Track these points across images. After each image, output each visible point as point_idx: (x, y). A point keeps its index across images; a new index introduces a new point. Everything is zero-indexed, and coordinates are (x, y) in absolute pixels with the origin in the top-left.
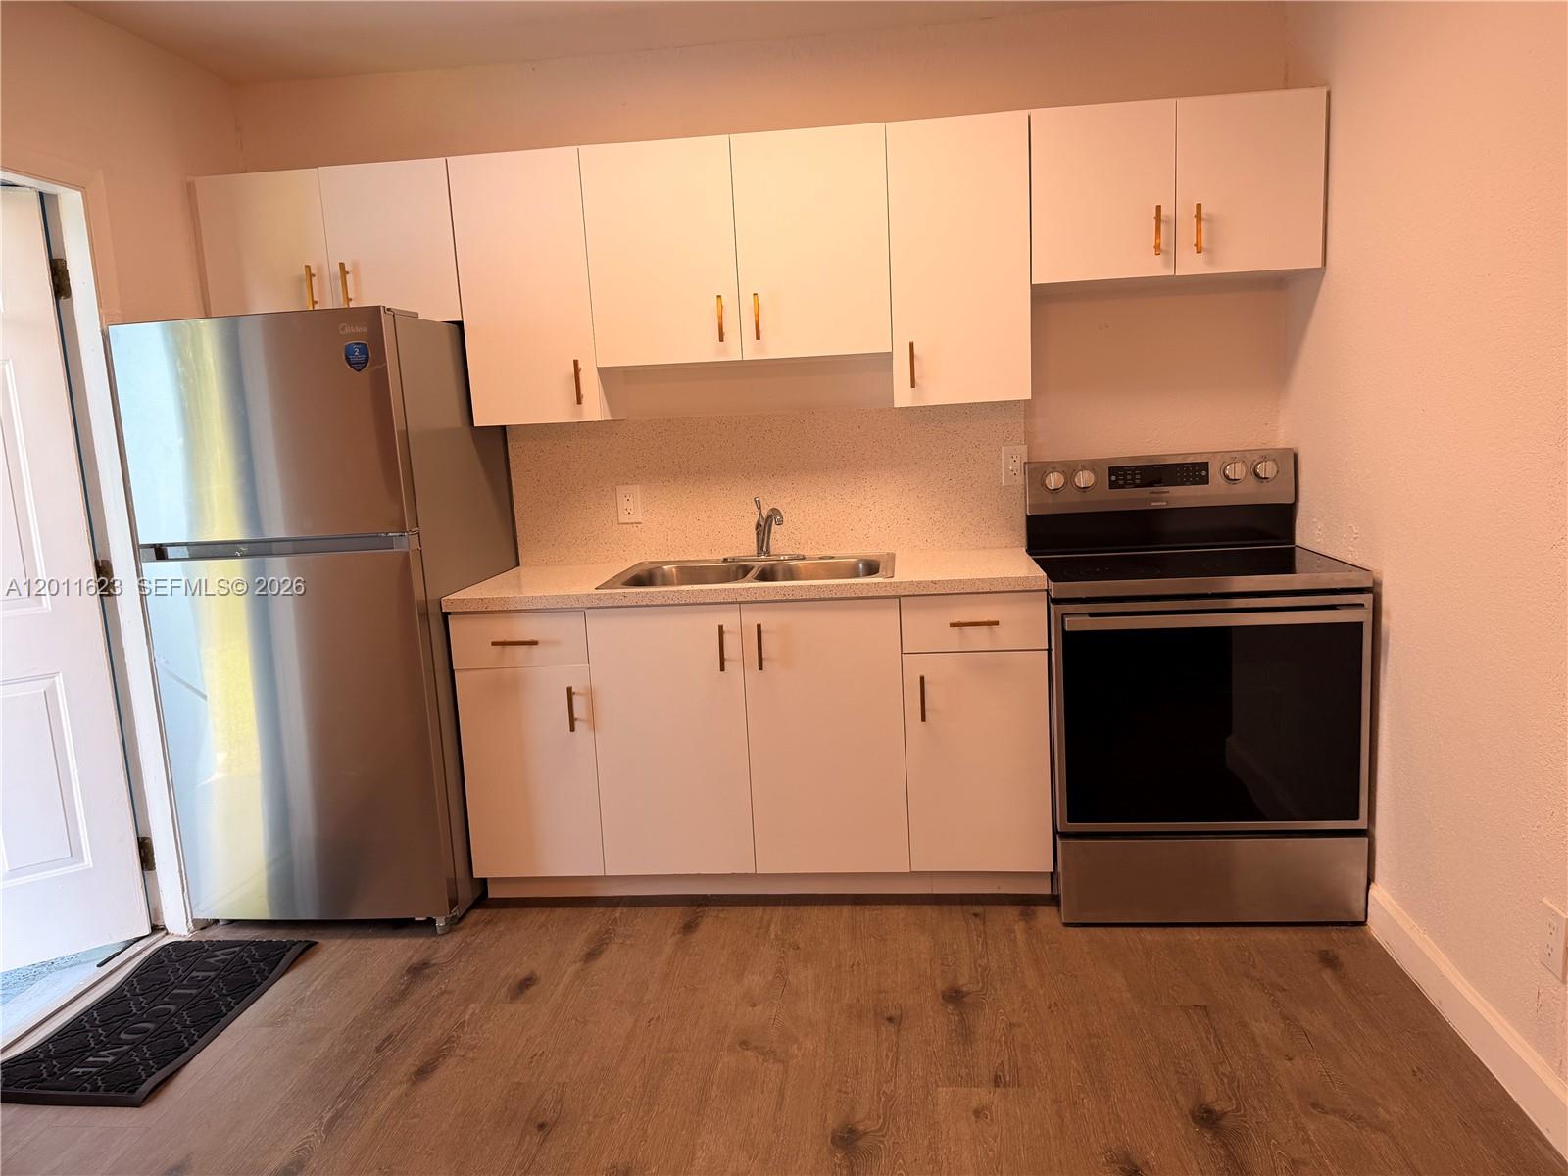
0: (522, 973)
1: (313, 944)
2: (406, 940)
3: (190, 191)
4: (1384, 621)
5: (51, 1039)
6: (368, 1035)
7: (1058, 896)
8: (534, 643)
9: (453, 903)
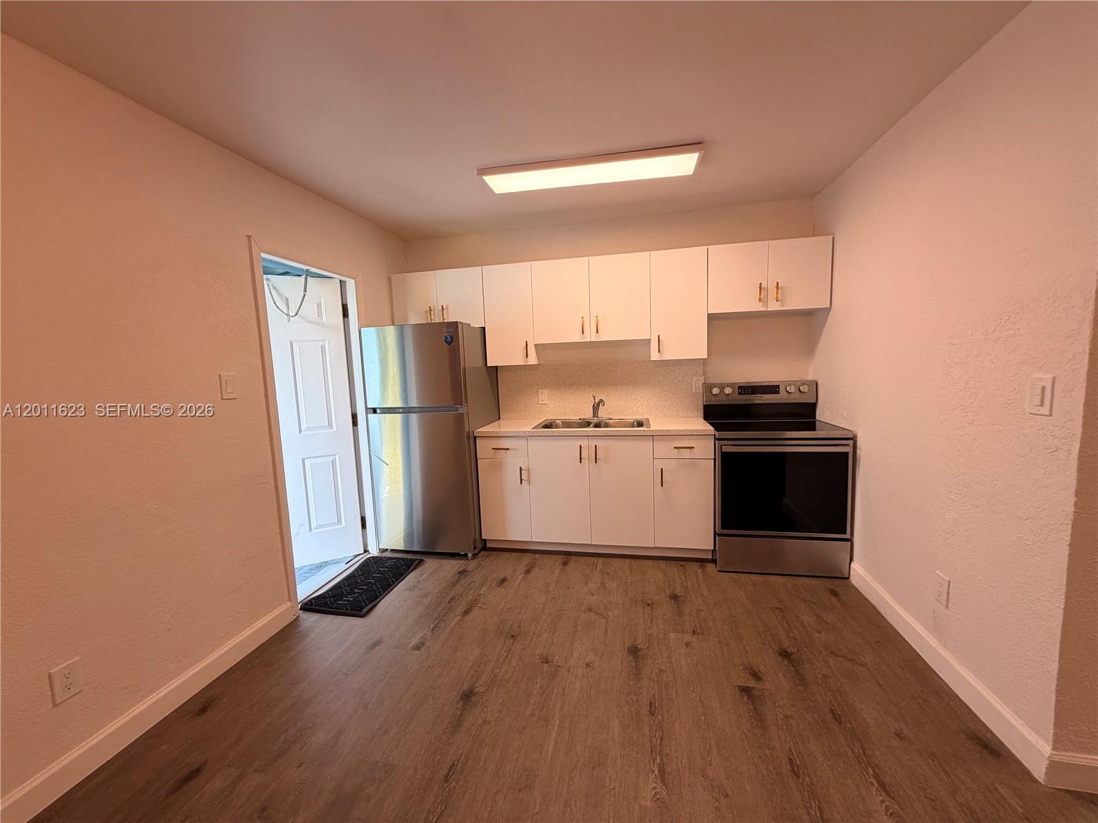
0: (502, 577)
1: (422, 560)
2: (457, 561)
3: (390, 279)
4: (858, 452)
5: (330, 590)
6: (445, 597)
7: (716, 560)
8: (508, 449)
9: (475, 548)
